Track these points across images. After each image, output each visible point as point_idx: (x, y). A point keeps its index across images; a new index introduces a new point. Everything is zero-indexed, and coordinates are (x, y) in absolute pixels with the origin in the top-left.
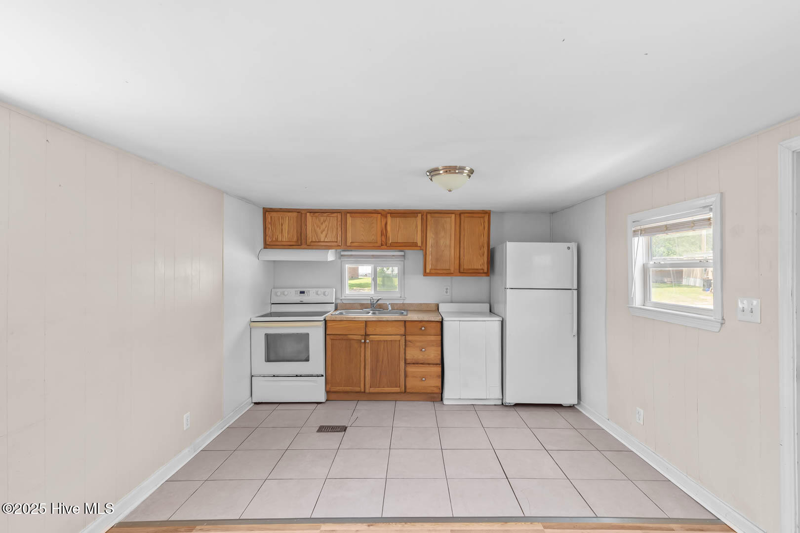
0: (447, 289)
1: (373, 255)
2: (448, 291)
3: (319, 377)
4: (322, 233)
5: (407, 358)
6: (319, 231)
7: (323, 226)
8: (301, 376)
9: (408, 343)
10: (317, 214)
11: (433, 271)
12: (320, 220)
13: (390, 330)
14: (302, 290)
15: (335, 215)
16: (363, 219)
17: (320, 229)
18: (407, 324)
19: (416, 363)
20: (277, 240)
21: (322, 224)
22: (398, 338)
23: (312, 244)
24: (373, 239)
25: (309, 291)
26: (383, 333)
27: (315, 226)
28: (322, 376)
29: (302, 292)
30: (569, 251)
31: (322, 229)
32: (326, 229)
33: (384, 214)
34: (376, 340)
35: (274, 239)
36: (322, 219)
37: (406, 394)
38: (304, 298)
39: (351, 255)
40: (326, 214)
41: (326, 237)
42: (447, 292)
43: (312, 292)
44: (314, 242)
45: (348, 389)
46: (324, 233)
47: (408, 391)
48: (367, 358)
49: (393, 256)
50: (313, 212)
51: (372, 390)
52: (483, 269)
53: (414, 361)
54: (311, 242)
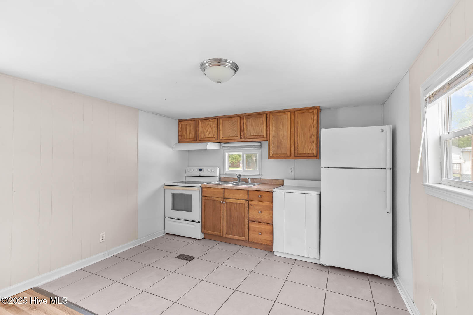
0: (291, 169)
1: (241, 146)
3: (197, 223)
4: (207, 132)
5: (249, 217)
6: (205, 131)
7: (207, 128)
8: (188, 221)
9: (250, 206)
10: (204, 121)
11: (275, 156)
12: (205, 125)
13: (238, 196)
14: (201, 168)
15: (213, 120)
16: (230, 121)
17: (206, 130)
18: (250, 192)
19: (255, 221)
21: (207, 126)
22: (243, 202)
23: (202, 139)
24: (236, 134)
25: (204, 169)
26: (234, 198)
27: (203, 128)
28: (199, 222)
29: (201, 170)
30: (382, 133)
31: (207, 130)
32: (209, 130)
33: (241, 117)
34: (229, 202)
35: (183, 138)
36: (207, 123)
37: (248, 242)
38: (202, 173)
39: (228, 146)
40: (208, 120)
41: (209, 134)
42: (291, 172)
43: (206, 169)
44: (203, 138)
45: (214, 233)
46: (208, 132)
47: (250, 240)
48: (224, 213)
49: (254, 146)
50: (202, 119)
51: (227, 236)
52: (313, 153)
53: (254, 220)
54: (201, 138)
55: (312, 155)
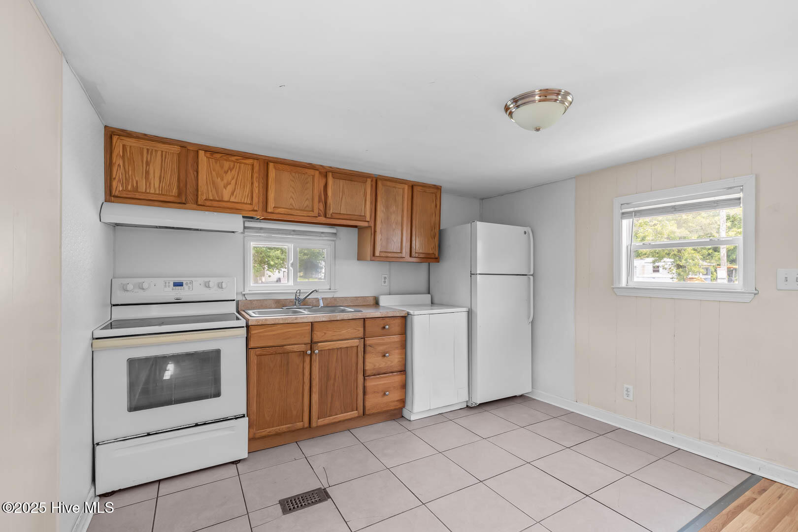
0: (385, 278)
1: (294, 231)
2: (386, 280)
3: (239, 420)
4: (225, 187)
5: (367, 368)
6: (221, 184)
7: (229, 177)
8: (205, 424)
9: (368, 349)
10: (218, 156)
11: (383, 255)
12: (222, 167)
13: (345, 332)
14: (178, 280)
15: (250, 161)
16: (294, 174)
17: (222, 180)
18: (367, 322)
19: (378, 374)
20: (136, 190)
21: (226, 172)
22: (356, 342)
23: (208, 203)
24: (307, 206)
25: (191, 282)
26: (335, 338)
27: (214, 173)
28: (244, 416)
29: (178, 284)
30: (525, 235)
31: (225, 181)
32: (233, 182)
33: (326, 172)
34: (327, 348)
35: (129, 187)
36: (227, 165)
37: (366, 417)
38: (184, 293)
39: (261, 229)
40: (234, 158)
41: (232, 194)
42: (385, 282)
43: (198, 282)
44: (211, 200)
45: (284, 427)
46: (230, 188)
47: (367, 412)
48: (314, 376)
49: (322, 233)
50: (212, 151)
51: (322, 422)
52: (434, 254)
53: (374, 372)
54: (206, 200)
55: (433, 257)
